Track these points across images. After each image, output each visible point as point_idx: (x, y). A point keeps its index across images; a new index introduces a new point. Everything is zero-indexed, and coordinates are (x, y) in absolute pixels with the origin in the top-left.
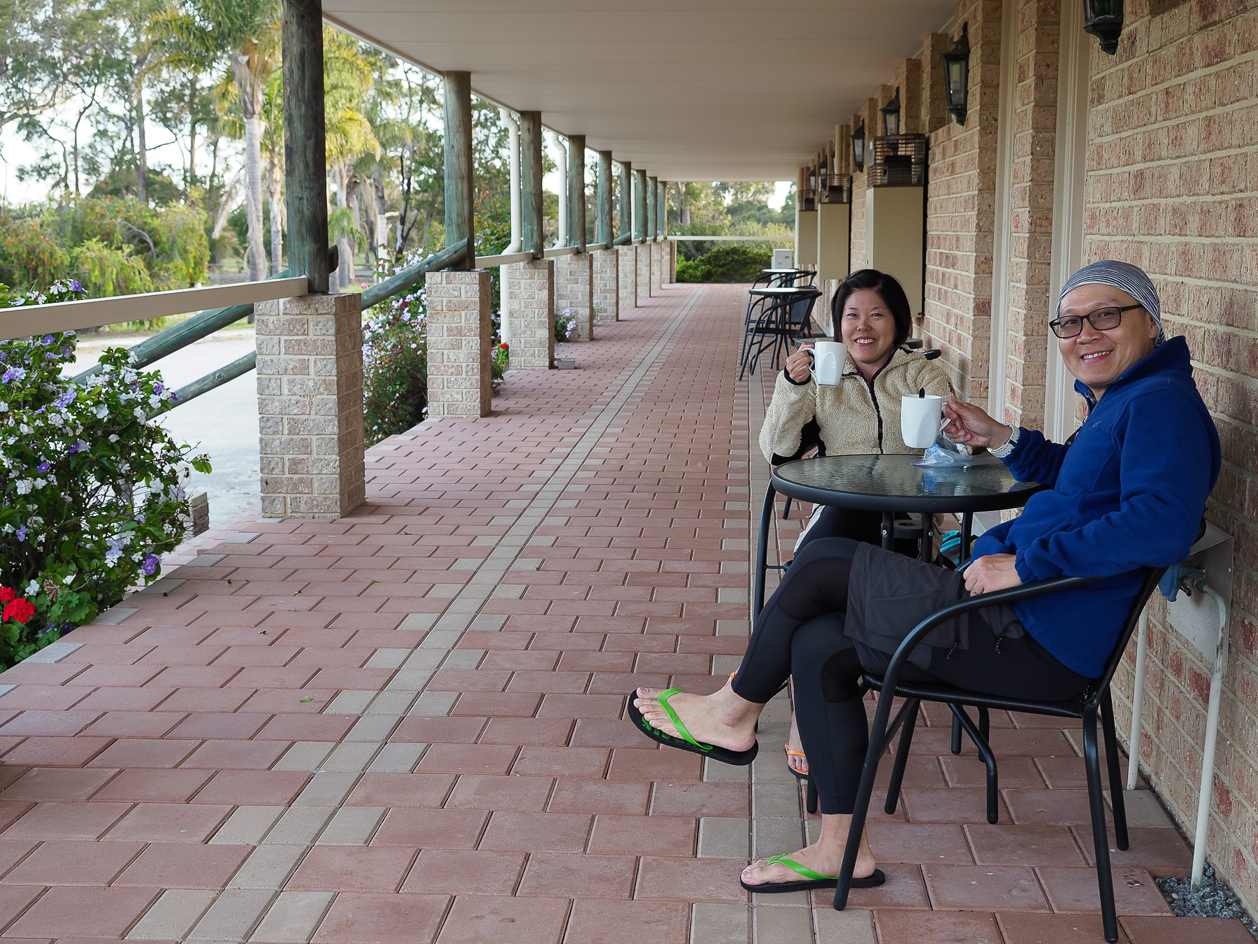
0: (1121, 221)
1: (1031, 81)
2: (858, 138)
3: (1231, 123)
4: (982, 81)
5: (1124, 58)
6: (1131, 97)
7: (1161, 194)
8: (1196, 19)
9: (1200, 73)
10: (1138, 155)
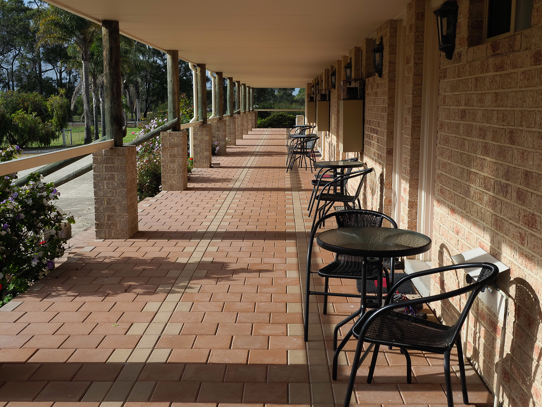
0: (455, 129)
1: (412, 64)
2: (333, 76)
3: (507, 97)
4: (389, 61)
5: (456, 62)
6: (459, 79)
7: (474, 120)
8: (490, 51)
9: (491, 74)
10: (463, 103)
